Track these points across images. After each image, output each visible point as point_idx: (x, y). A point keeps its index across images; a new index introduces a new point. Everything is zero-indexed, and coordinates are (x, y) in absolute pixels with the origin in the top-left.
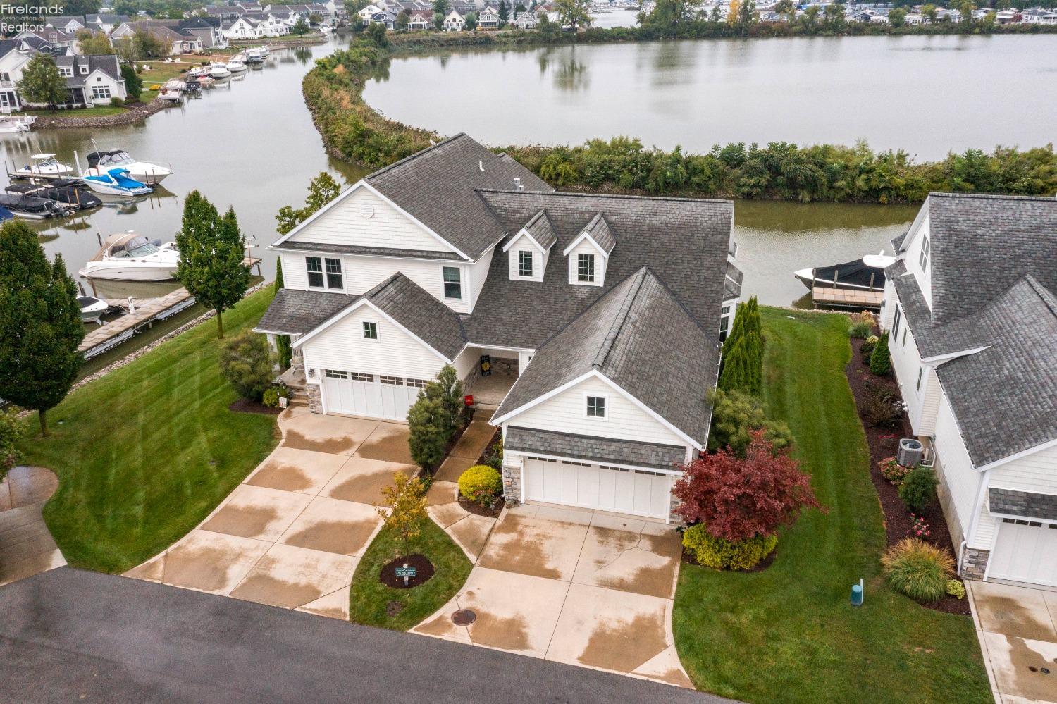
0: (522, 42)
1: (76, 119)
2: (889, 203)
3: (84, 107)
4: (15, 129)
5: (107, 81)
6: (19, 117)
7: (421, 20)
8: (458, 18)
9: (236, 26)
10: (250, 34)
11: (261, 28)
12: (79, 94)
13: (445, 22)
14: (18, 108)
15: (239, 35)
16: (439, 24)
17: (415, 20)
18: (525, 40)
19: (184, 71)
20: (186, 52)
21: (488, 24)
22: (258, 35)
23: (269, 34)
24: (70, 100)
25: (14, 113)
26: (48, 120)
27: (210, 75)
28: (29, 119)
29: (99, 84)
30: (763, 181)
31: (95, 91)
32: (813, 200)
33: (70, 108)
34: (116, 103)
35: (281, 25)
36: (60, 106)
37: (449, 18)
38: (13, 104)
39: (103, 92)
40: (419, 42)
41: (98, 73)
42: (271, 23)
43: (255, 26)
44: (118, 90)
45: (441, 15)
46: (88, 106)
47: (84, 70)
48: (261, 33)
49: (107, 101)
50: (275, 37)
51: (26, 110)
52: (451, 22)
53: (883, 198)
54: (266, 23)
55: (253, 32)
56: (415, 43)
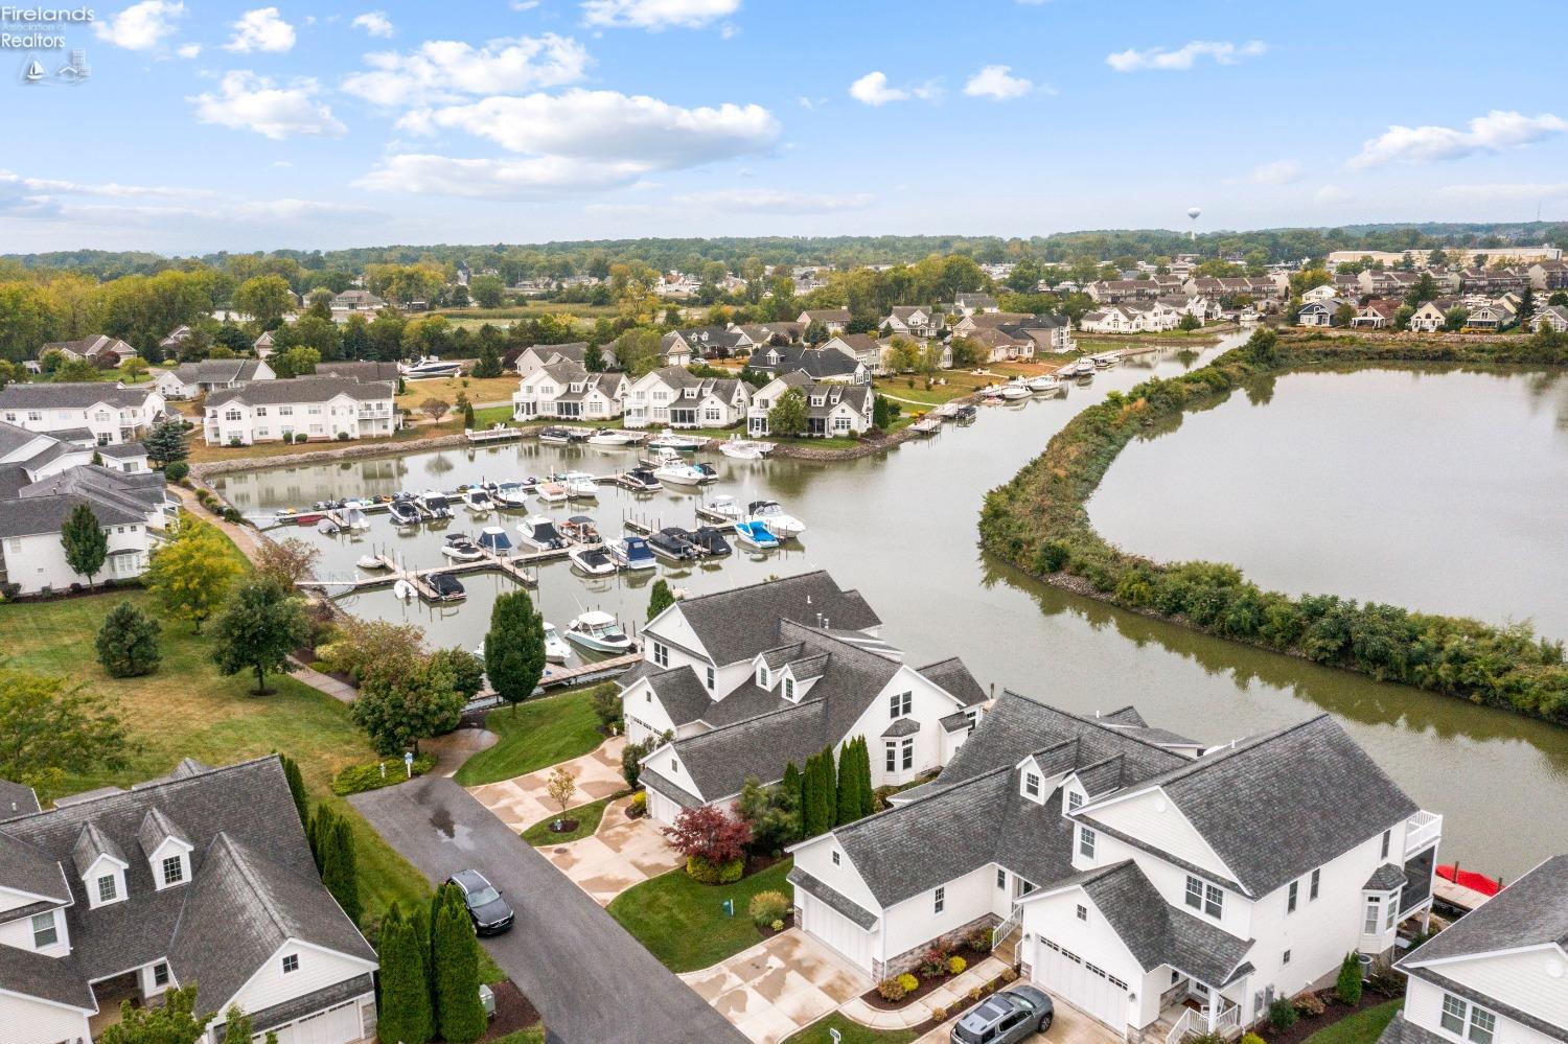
0: (1503, 361)
1: (807, 451)
2: (1484, 704)
3: (823, 437)
4: (751, 456)
5: (851, 413)
6: (760, 443)
7: (1374, 315)
8: (1435, 313)
9: (1110, 318)
10: (1123, 328)
11: (1141, 321)
12: (821, 425)
13: (1413, 318)
14: (767, 433)
15: (1111, 328)
16: (1403, 322)
17: (1366, 315)
18: (1510, 357)
19: (978, 389)
20: (1010, 359)
21: (1481, 324)
22: (1134, 330)
23: (1150, 328)
24: (811, 430)
25: (763, 438)
26: (785, 449)
27: (1001, 397)
28: (768, 446)
29: (844, 415)
30: (1333, 645)
31: (837, 422)
32: (1386, 681)
33: (810, 437)
34: (853, 436)
35: (1173, 316)
36: (802, 434)
37: (1422, 313)
38: (764, 429)
39: (843, 423)
40: (1335, 353)
41: (844, 405)
42: (1155, 315)
43: (1131, 318)
44: (861, 424)
45: (1410, 308)
46: (827, 436)
47: (835, 400)
48: (1137, 326)
49: (844, 432)
50: (1156, 332)
51: (773, 437)
52: (1423, 319)
53: (1476, 697)
54: (1149, 315)
55: (1128, 326)
56: (1326, 355)
